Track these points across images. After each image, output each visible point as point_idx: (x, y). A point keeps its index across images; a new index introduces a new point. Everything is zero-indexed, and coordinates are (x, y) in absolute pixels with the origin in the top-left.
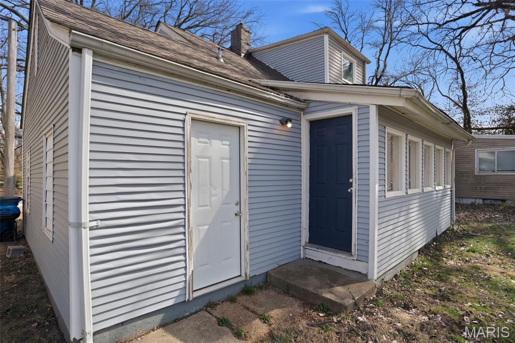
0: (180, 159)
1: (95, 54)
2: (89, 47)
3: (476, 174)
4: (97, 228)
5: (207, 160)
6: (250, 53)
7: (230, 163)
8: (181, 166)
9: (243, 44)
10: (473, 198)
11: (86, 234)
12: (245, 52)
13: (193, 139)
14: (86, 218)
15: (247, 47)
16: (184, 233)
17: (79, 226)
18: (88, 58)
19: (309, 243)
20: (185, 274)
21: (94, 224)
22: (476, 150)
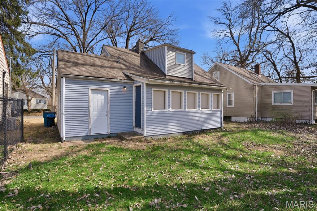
0: (87, 100)
1: (66, 78)
2: (64, 77)
3: (273, 105)
4: (66, 115)
5: (97, 100)
6: (144, 52)
7: (104, 101)
8: (87, 101)
9: (139, 49)
10: (271, 118)
11: (64, 116)
12: (141, 52)
13: (91, 94)
14: (64, 112)
15: (142, 50)
16: (88, 118)
17: (62, 114)
18: (64, 79)
19: (135, 126)
20: (88, 129)
21: (66, 114)
22: (273, 92)
